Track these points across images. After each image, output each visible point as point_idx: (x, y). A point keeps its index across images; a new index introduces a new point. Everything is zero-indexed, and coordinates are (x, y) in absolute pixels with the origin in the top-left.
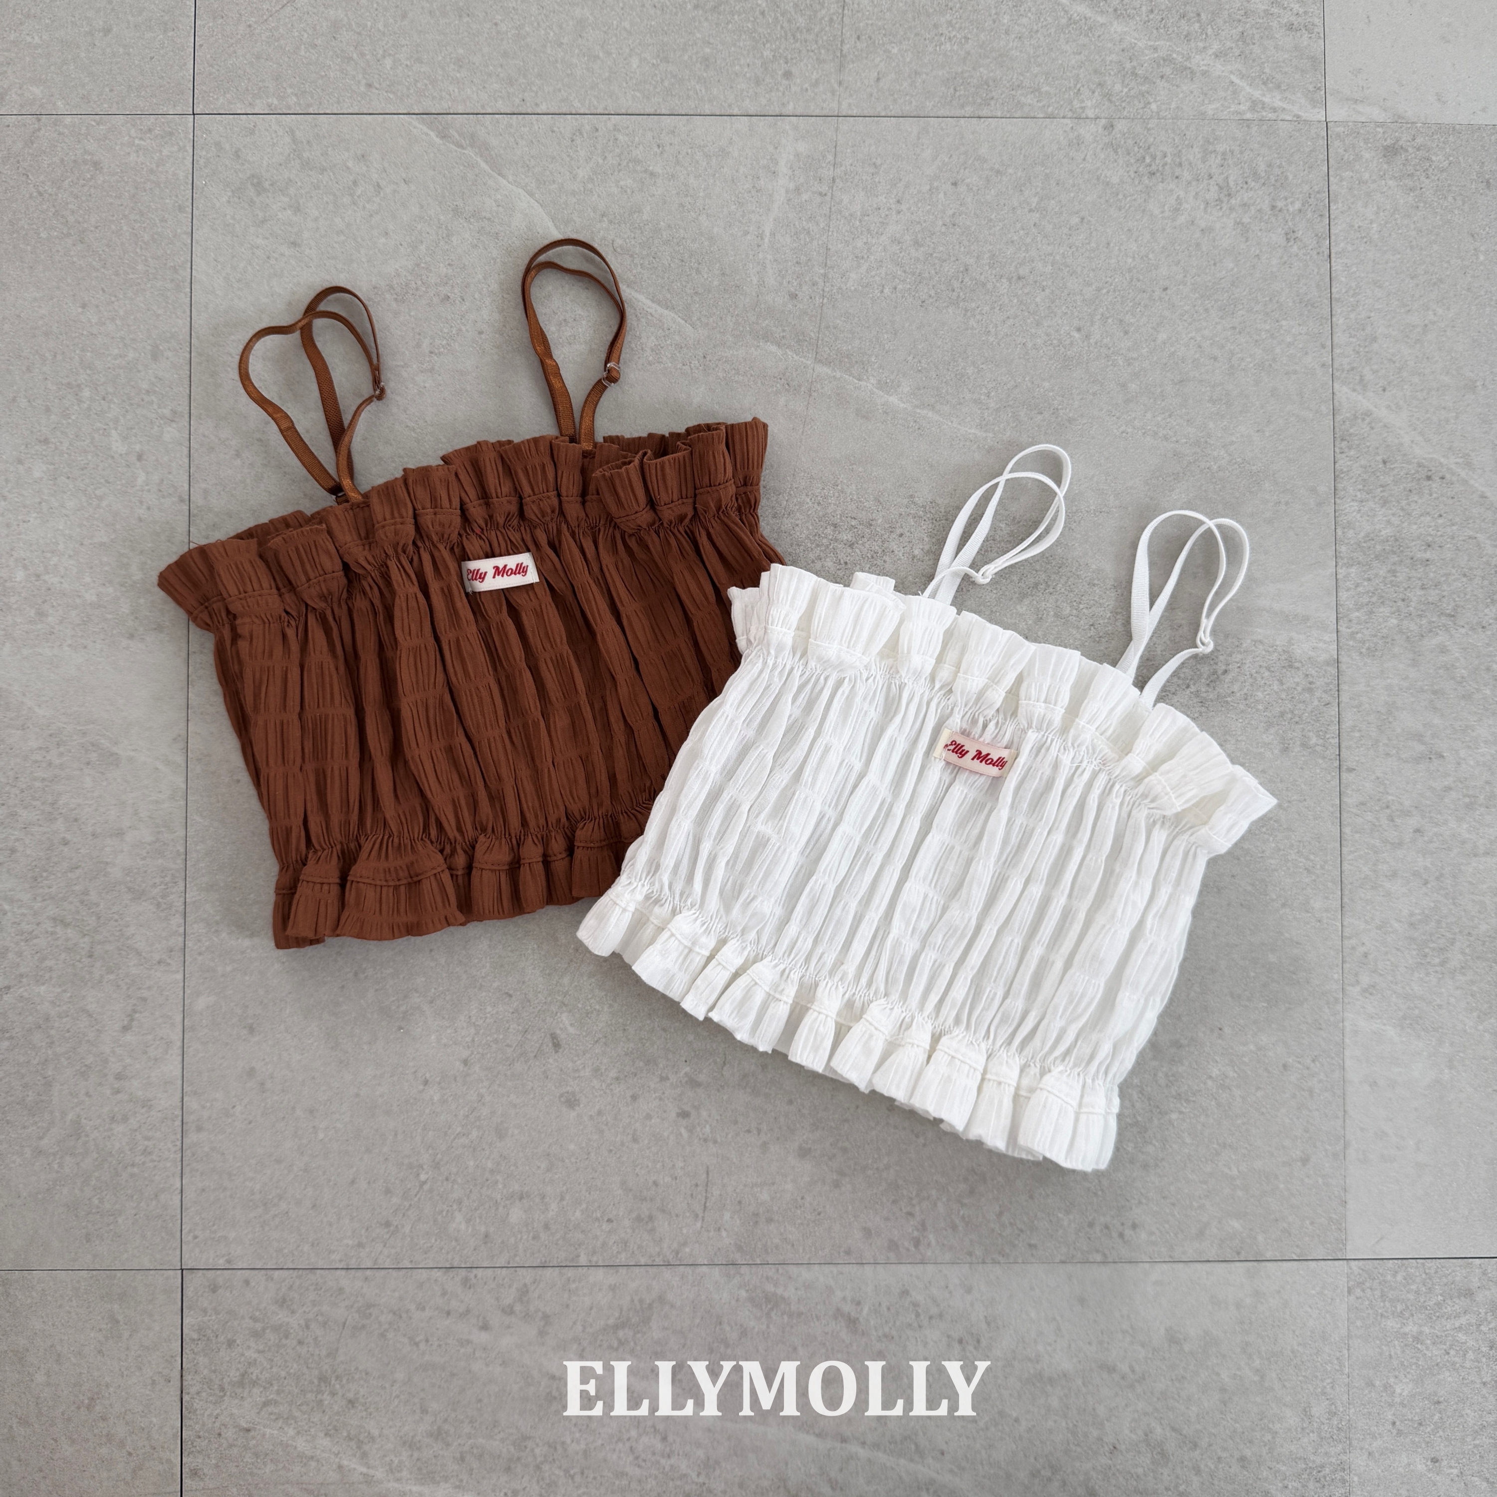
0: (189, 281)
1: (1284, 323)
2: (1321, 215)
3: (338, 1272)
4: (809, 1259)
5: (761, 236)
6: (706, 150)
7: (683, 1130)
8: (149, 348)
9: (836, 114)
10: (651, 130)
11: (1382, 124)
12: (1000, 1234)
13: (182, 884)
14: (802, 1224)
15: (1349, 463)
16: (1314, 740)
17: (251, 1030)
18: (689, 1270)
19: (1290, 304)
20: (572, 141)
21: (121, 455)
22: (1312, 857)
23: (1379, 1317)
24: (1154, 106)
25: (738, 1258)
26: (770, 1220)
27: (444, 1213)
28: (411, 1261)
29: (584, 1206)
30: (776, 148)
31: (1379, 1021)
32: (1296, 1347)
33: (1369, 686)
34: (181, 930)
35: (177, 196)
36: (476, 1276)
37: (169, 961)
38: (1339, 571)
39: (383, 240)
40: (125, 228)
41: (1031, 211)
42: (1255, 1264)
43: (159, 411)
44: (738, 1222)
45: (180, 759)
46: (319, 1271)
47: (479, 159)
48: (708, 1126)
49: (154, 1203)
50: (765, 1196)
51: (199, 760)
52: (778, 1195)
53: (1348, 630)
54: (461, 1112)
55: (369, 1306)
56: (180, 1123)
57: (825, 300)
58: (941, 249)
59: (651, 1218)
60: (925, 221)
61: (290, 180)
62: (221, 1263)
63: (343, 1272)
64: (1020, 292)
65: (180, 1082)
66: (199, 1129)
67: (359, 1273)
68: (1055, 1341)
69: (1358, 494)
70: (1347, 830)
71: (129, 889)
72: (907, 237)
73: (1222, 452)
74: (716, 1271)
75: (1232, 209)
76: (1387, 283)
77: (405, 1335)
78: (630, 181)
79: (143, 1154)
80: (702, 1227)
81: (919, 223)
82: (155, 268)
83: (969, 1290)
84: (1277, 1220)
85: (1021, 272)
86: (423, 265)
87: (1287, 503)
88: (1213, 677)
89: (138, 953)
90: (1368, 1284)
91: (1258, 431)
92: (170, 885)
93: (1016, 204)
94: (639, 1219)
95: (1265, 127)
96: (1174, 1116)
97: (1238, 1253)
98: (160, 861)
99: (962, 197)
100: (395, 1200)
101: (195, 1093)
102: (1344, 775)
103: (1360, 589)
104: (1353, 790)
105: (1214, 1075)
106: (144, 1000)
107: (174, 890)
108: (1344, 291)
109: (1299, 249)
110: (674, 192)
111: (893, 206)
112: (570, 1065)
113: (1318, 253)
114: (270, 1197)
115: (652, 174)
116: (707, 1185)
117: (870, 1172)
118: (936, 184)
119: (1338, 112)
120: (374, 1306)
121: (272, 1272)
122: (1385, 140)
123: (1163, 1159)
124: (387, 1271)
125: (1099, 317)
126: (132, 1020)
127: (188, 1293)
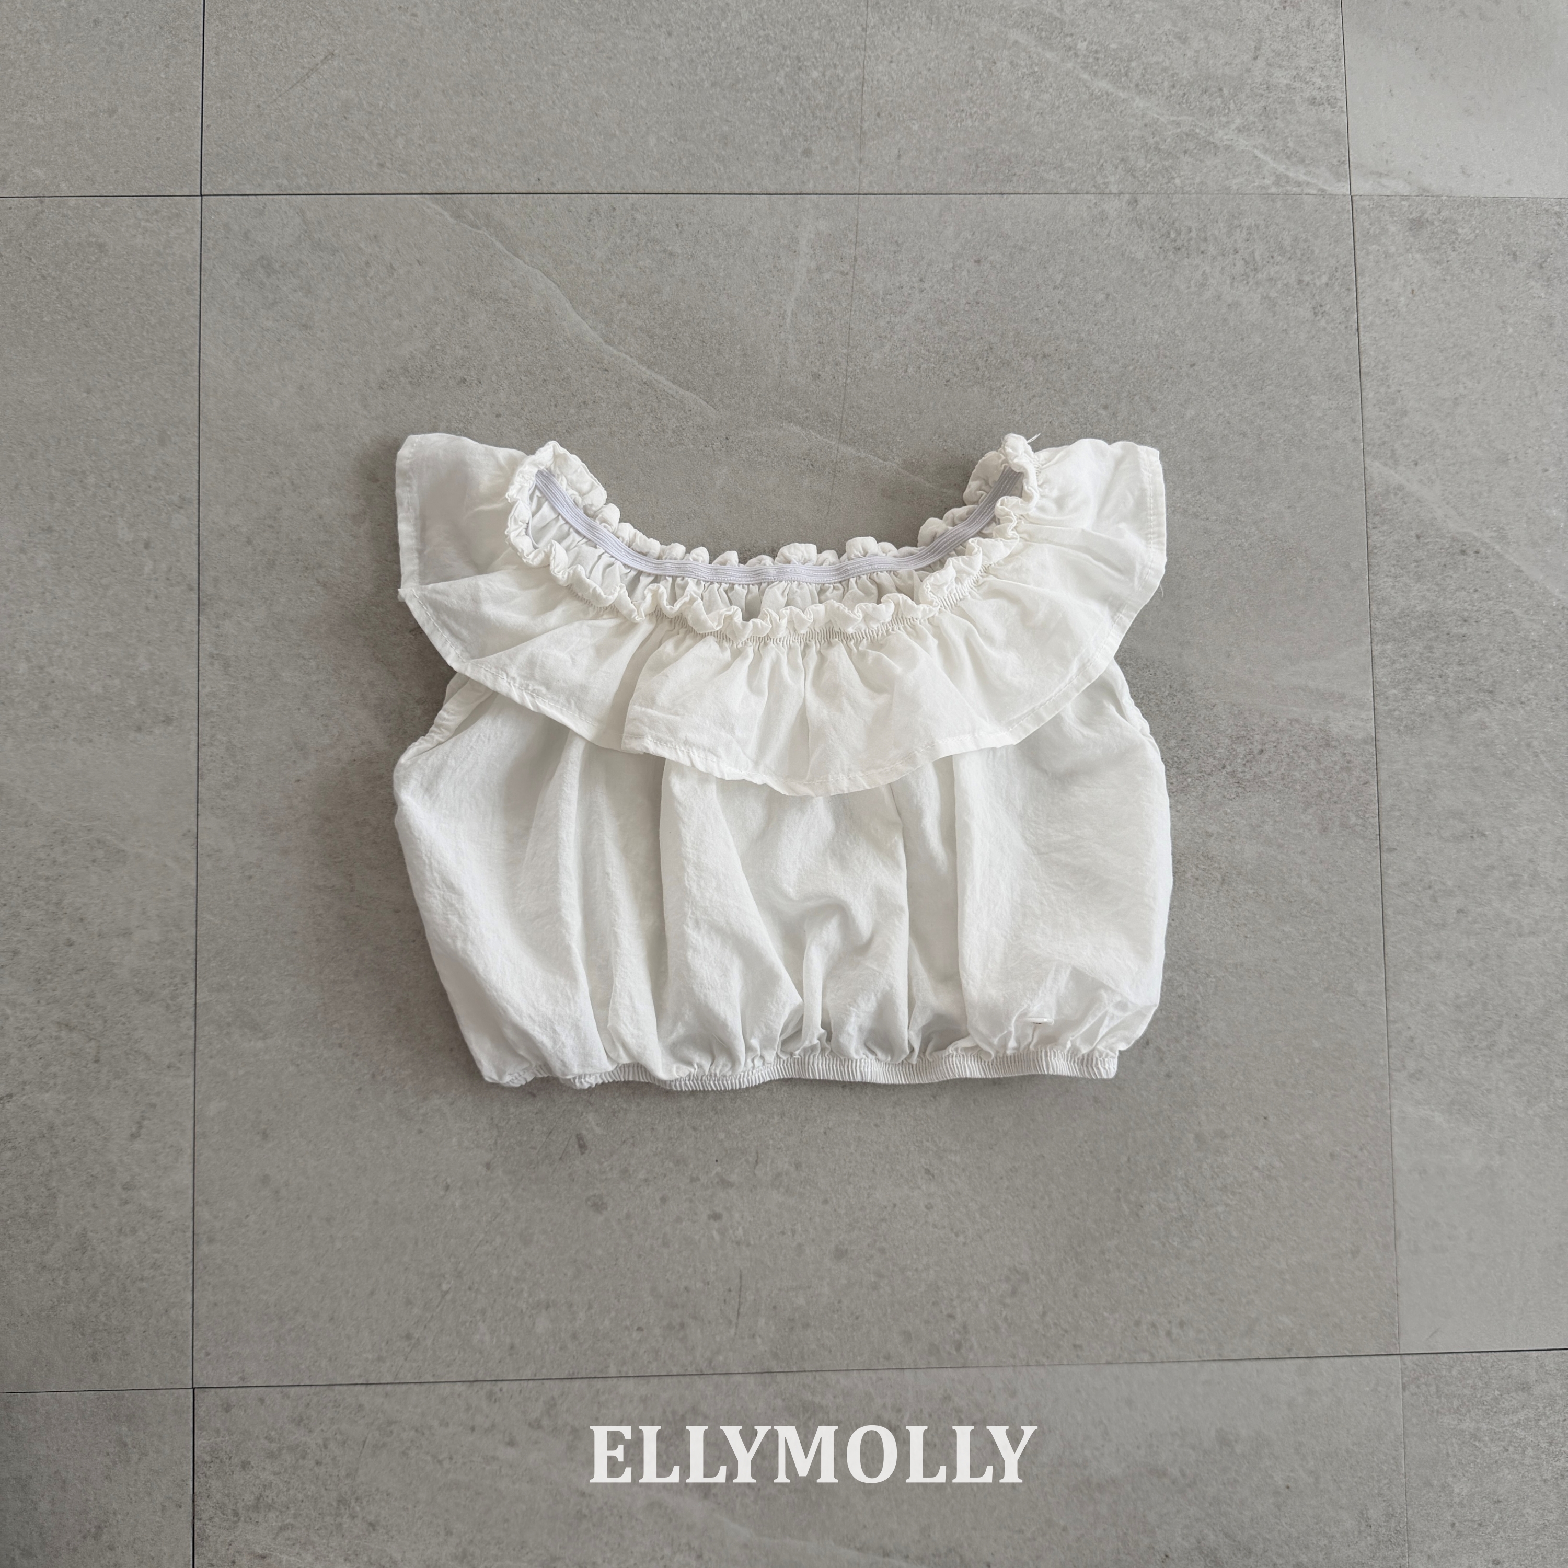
0: (197, 364)
1: (1313, 397)
2: (1348, 289)
3: (357, 1388)
4: (848, 1365)
5: (783, 316)
6: (725, 229)
7: (715, 1233)
8: (156, 433)
9: (856, 191)
10: (669, 209)
11: (1407, 198)
12: (1044, 1336)
13: (192, 985)
14: (839, 1329)
15: (1382, 539)
16: (1353, 820)
17: (265, 1135)
18: (722, 1377)
19: (1319, 379)
20: (590, 220)
21: (127, 543)
22: (1354, 940)
23: (1435, 1414)
24: (1177, 181)
25: (774, 1365)
26: (806, 1326)
27: (468, 1324)
28: (434, 1375)
29: (613, 1314)
30: (797, 227)
31: (1426, 1107)
32: (1351, 1447)
33: (1408, 764)
34: (192, 1032)
35: (184, 278)
36: (501, 1390)
37: (178, 1065)
38: (1375, 647)
39: (396, 322)
40: (131, 312)
41: (1055, 288)
42: (1307, 1361)
43: (167, 497)
44: (773, 1328)
45: (190, 856)
46: (337, 1387)
47: (493, 239)
48: (740, 1228)
49: (164, 1318)
50: (801, 1301)
51: (209, 856)
52: (814, 1299)
53: (1386, 708)
54: (484, 1218)
55: (390, 1423)
56: (190, 1234)
57: (849, 380)
58: (965, 327)
59: (682, 1326)
60: (948, 300)
61: (302, 263)
62: (235, 1380)
63: (363, 1388)
64: (1045, 370)
65: (191, 1192)
66: (211, 1241)
67: (380, 1389)
68: (1103, 1446)
69: (1393, 569)
70: (1389, 911)
71: (137, 991)
72: (931, 316)
73: (1254, 529)
74: (751, 1380)
75: (1258, 283)
76: (1416, 357)
77: (428, 1453)
78: (649, 261)
79: (152, 1268)
80: (736, 1334)
81: (942, 301)
82: (162, 352)
83: (1013, 1394)
84: (1328, 1315)
85: (1046, 350)
86: (438, 347)
87: (1320, 580)
88: (1249, 758)
89: (147, 1058)
90: (1423, 1380)
91: (1289, 507)
92: (180, 986)
93: (1040, 281)
94: (670, 1327)
95: (1290, 201)
96: (1220, 1209)
97: (1289, 1350)
98: (169, 961)
99: (986, 274)
100: (416, 1311)
101: (207, 1202)
102: (1385, 856)
103: (1397, 666)
104: (1394, 871)
105: (1260, 1166)
106: (154, 1106)
107: (185, 991)
108: (1373, 365)
109: (1327, 323)
110: (694, 272)
111: (916, 285)
112: (597, 1167)
113: (1346, 327)
114: (286, 1310)
115: (671, 254)
116: (740, 1290)
117: (909, 1273)
118: (959, 262)
119: (1362, 186)
120: (395, 1422)
121: (288, 1389)
122: (1411, 213)
123: (1209, 1254)
124: (409, 1386)
125: (1125, 394)
126: (140, 1127)
127: (200, 1412)
